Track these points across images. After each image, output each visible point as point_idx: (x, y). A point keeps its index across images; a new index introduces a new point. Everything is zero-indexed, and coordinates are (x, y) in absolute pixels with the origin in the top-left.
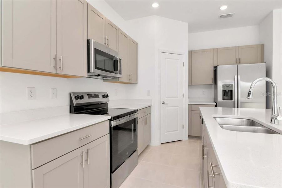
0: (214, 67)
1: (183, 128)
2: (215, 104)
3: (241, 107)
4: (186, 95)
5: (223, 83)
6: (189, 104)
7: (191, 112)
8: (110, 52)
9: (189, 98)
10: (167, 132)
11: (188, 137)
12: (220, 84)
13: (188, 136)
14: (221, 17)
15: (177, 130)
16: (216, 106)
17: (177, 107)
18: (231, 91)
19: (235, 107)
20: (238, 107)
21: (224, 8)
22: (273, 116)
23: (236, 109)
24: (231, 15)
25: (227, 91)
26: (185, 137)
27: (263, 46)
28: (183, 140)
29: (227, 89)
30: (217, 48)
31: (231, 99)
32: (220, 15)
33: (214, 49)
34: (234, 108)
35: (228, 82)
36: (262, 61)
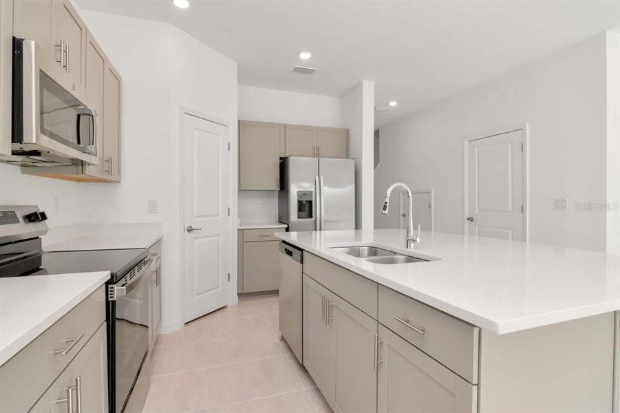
0: (281, 158)
1: (229, 280)
2: (286, 226)
3: (325, 230)
4: (234, 211)
5: (298, 187)
6: (238, 230)
7: (243, 245)
8: (74, 89)
9: (238, 217)
10: (198, 294)
11: (237, 297)
12: (294, 190)
13: (238, 294)
14: (296, 70)
15: (218, 287)
16: (287, 230)
17: (217, 237)
18: (311, 202)
19: (316, 230)
20: (320, 230)
21: (305, 56)
22: (409, 238)
23: (318, 232)
24: (310, 72)
25: (304, 202)
26: (232, 299)
27: (347, 132)
28: (229, 306)
29: (305, 199)
30: (285, 123)
31: (311, 216)
32: (296, 66)
33: (280, 124)
34: (314, 232)
35: (307, 186)
36: (347, 156)
